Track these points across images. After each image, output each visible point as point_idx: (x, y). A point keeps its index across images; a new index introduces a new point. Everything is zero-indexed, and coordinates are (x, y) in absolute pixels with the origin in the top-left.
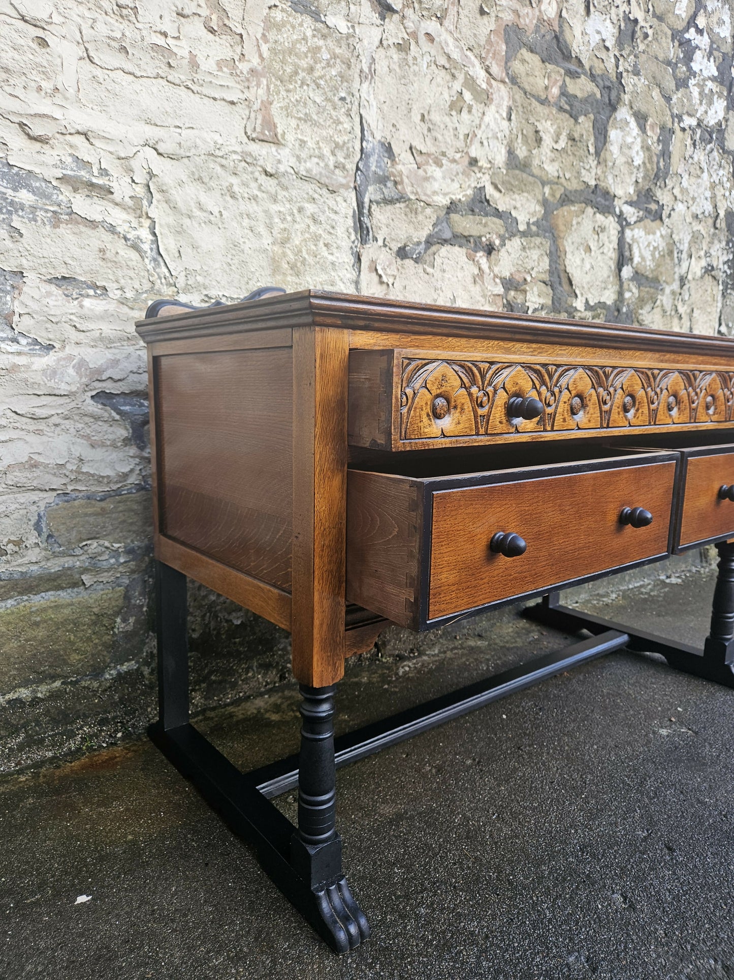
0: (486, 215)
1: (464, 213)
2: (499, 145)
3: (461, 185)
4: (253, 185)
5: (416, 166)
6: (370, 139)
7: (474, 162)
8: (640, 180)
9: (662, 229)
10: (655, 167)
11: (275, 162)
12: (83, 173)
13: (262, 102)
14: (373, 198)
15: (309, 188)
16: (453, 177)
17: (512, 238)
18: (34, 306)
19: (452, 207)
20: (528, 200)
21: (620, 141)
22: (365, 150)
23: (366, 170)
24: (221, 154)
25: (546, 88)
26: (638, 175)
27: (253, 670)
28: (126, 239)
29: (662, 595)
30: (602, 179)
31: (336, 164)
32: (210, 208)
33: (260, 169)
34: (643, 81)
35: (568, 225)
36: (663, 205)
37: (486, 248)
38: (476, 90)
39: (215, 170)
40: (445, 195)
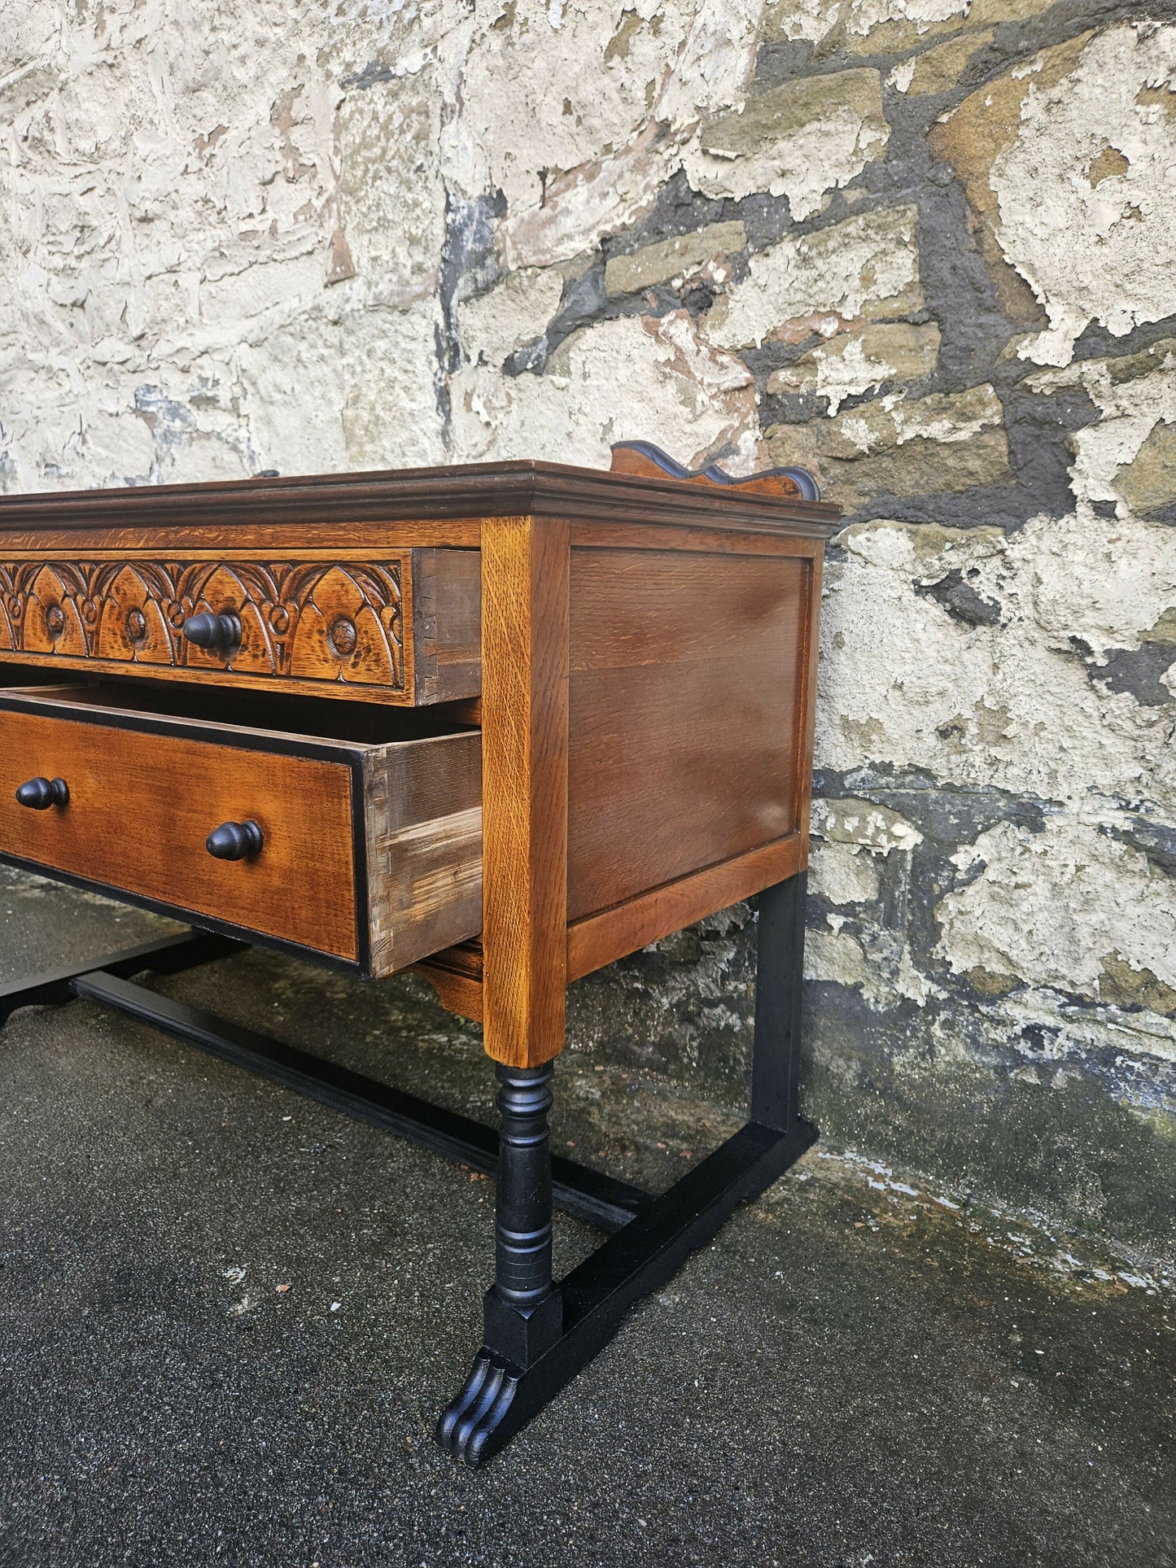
1: (636, 246)
3: (623, 195)
4: (320, 343)
5: (539, 206)
6: (463, 203)
7: (664, 130)
11: (342, 303)
13: (334, 233)
14: (462, 295)
16: (607, 189)
19: (608, 246)
22: (450, 227)
23: (456, 256)
31: (414, 269)
37: (689, 299)
40: (586, 232)
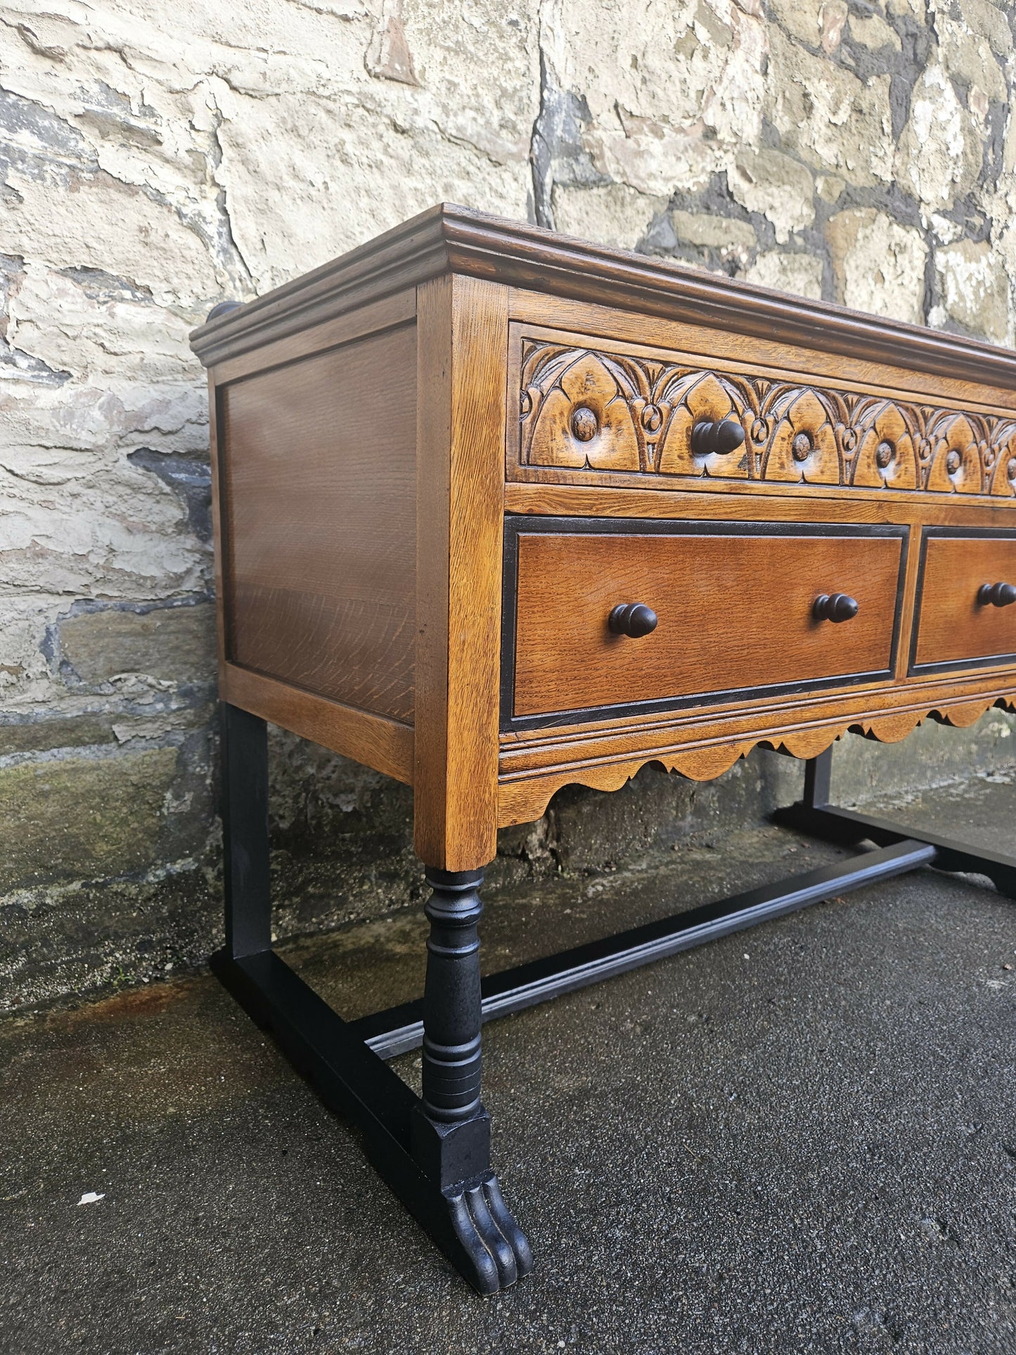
0: (728, 215)
1: (695, 210)
2: (750, 111)
3: (691, 166)
4: (376, 145)
5: (623, 134)
6: (555, 87)
7: (710, 133)
8: (958, 180)
9: (990, 255)
10: (981, 160)
11: (410, 113)
12: (115, 110)
13: (391, 19)
14: (558, 177)
15: (462, 155)
16: (679, 155)
17: (766, 253)
18: (39, 309)
19: (677, 200)
20: (791, 196)
21: (929, 118)
22: (546, 104)
23: (548, 135)
24: (327, 93)
25: (821, 30)
26: (956, 172)
27: (371, 882)
28: (180, 214)
29: (982, 797)
30: (902, 173)
31: (503, 122)
32: (310, 176)
33: (387, 121)
34: (965, 29)
35: (851, 239)
36: (992, 219)
37: (727, 266)
38: (715, 25)
39: (317, 118)
40: (667, 180)
